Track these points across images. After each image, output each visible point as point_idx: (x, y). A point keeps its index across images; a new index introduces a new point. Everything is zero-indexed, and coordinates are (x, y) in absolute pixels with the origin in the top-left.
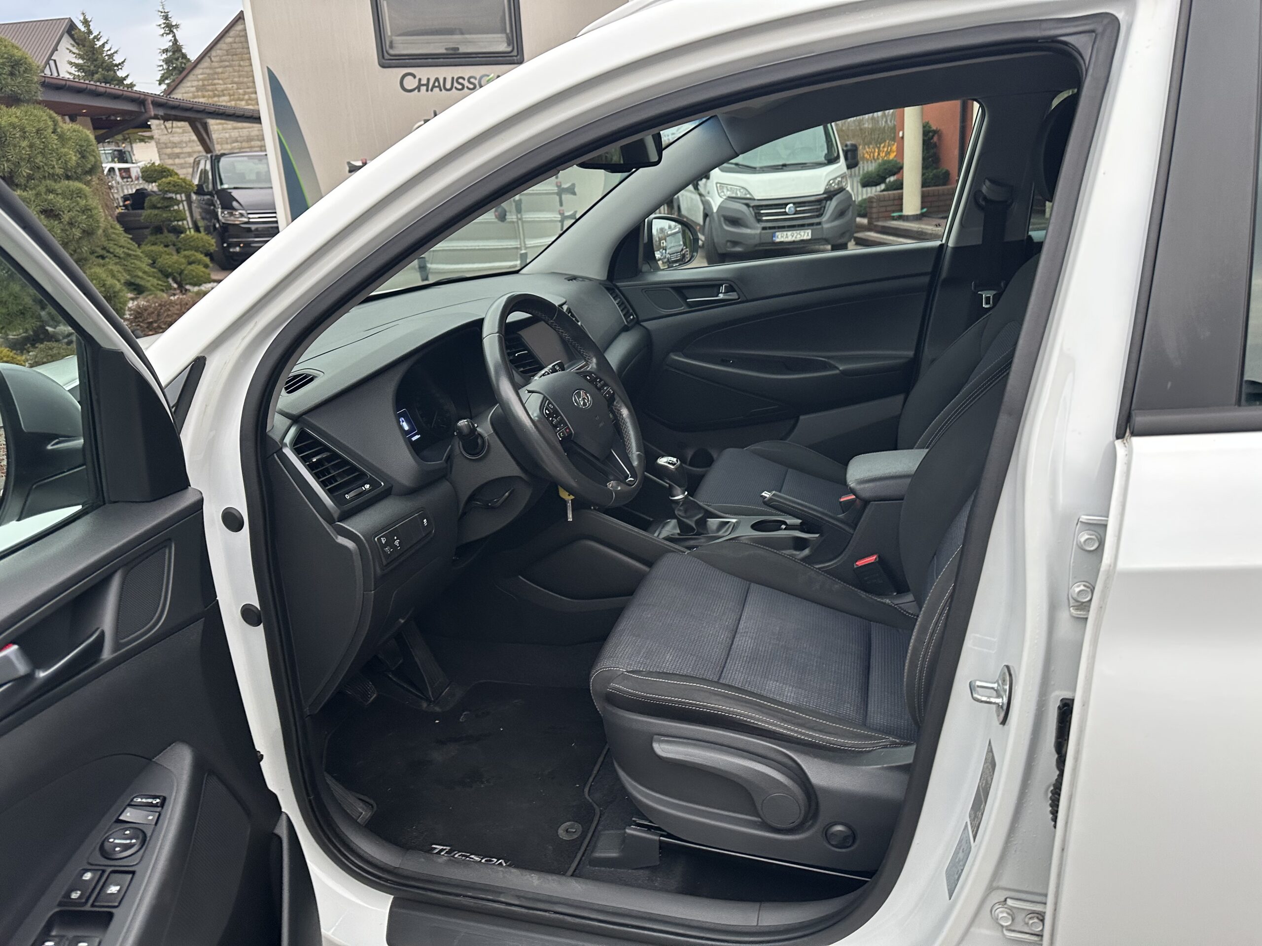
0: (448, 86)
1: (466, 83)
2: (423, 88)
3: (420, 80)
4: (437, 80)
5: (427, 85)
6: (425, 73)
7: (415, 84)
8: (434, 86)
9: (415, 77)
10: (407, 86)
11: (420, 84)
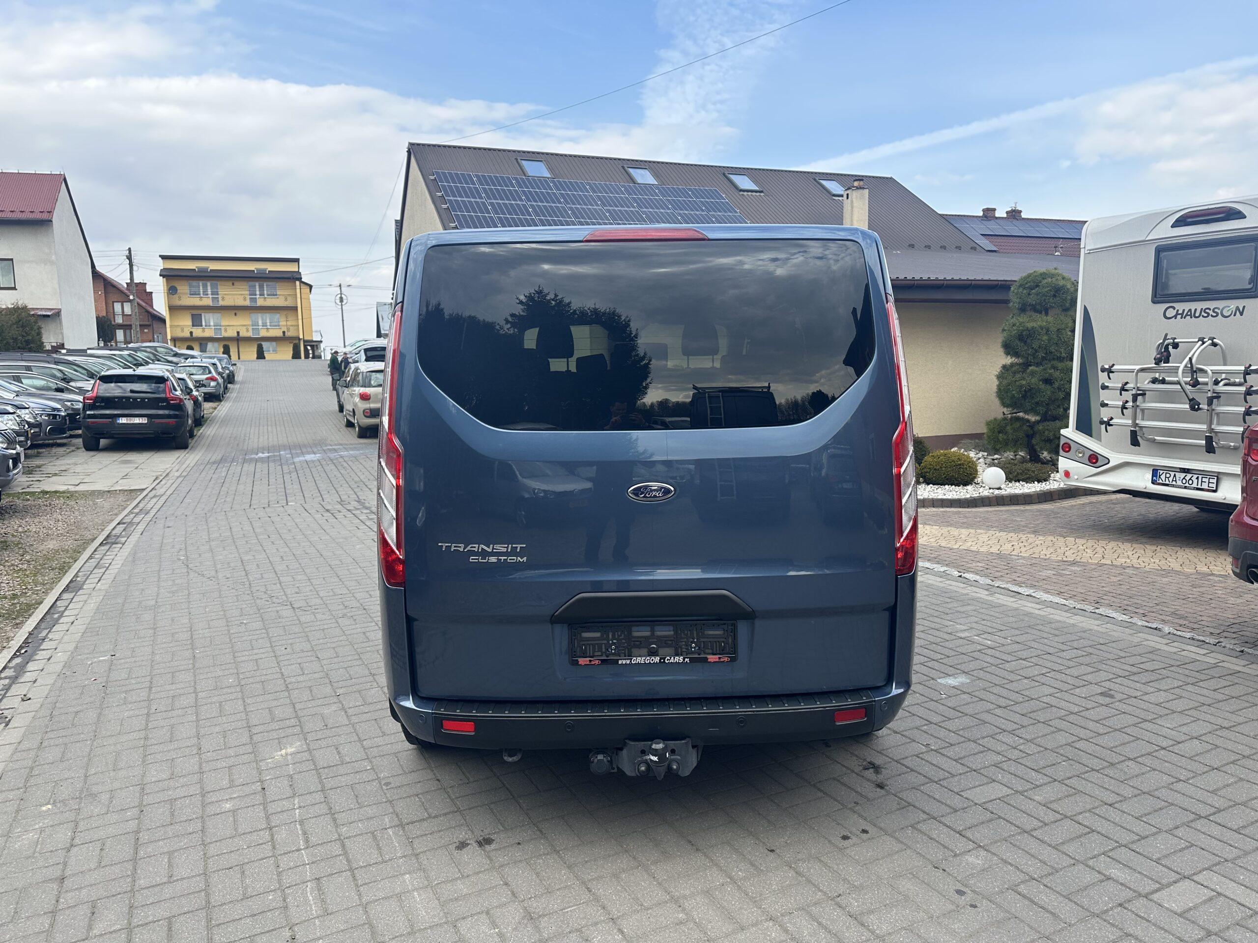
0: (1197, 315)
1: (1211, 312)
2: (1179, 317)
3: (1178, 310)
4: (1190, 310)
5: (1182, 314)
6: (1181, 307)
7: (1173, 313)
8: (1187, 315)
9: (1174, 308)
10: (1168, 315)
11: (1177, 314)
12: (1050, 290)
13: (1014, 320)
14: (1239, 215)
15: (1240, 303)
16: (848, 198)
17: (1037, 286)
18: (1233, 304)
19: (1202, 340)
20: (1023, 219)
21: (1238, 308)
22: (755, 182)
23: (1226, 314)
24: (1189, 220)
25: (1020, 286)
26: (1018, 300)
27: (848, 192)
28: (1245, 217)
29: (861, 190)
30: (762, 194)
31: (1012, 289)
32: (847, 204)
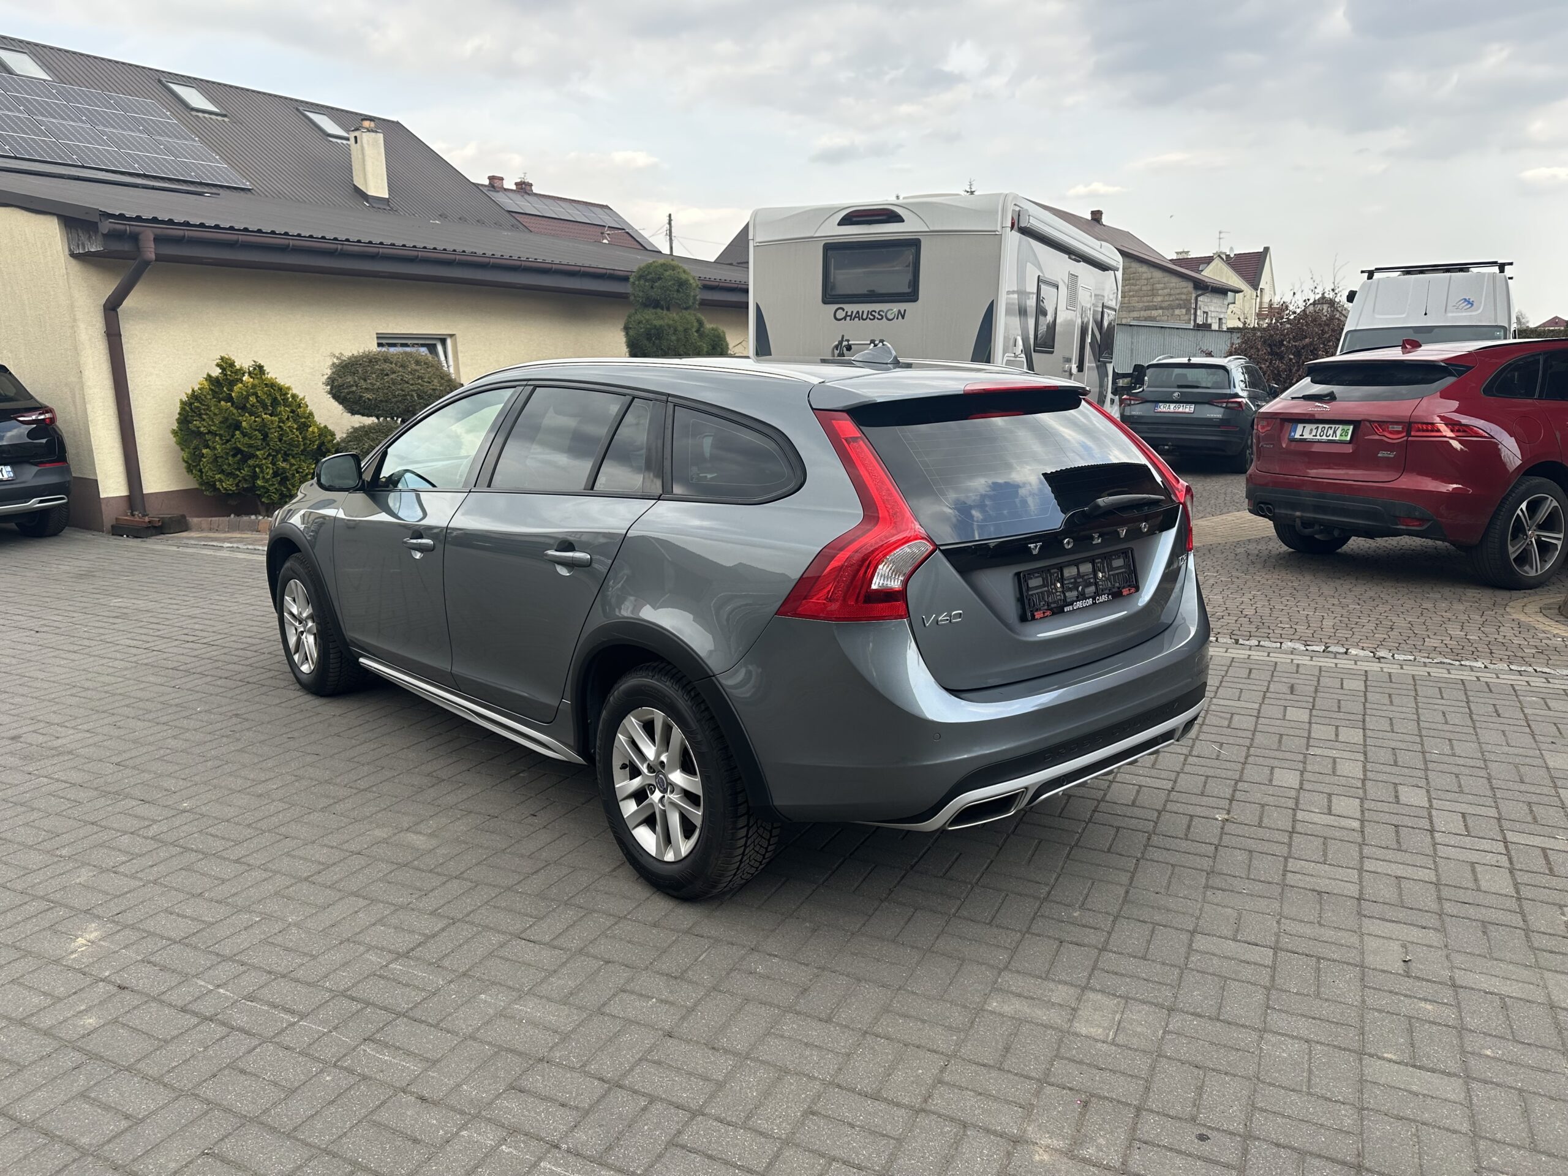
0: (865, 317)
1: (877, 315)
2: (848, 318)
3: (847, 312)
4: (858, 312)
5: (851, 316)
6: (851, 308)
7: (843, 314)
8: (855, 317)
9: (843, 310)
10: (838, 317)
11: (847, 316)
12: (674, 284)
13: (638, 317)
14: (897, 218)
15: (902, 306)
16: (356, 142)
17: (660, 279)
18: (895, 308)
19: (872, 341)
20: (536, 195)
21: (899, 312)
22: (212, 99)
23: (890, 317)
24: (854, 219)
25: (640, 278)
26: (641, 294)
27: (357, 133)
28: (902, 221)
29: (373, 134)
30: (226, 119)
31: (631, 280)
32: (355, 149)
